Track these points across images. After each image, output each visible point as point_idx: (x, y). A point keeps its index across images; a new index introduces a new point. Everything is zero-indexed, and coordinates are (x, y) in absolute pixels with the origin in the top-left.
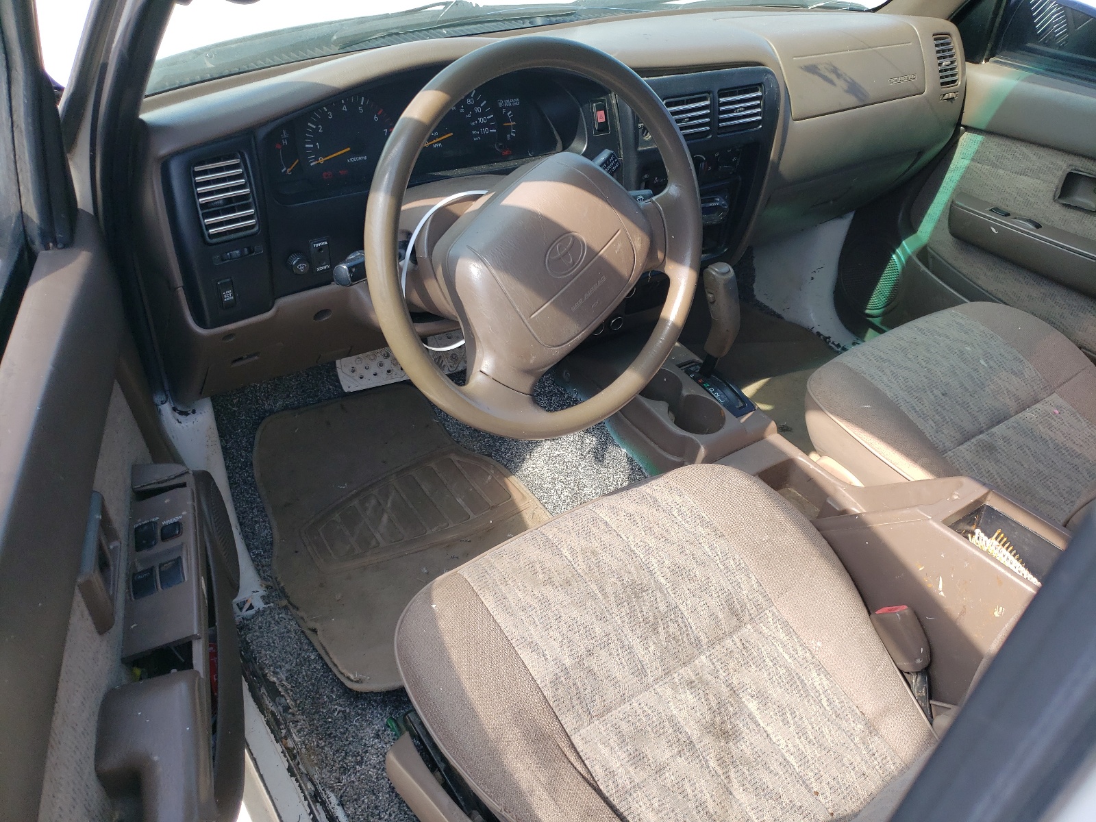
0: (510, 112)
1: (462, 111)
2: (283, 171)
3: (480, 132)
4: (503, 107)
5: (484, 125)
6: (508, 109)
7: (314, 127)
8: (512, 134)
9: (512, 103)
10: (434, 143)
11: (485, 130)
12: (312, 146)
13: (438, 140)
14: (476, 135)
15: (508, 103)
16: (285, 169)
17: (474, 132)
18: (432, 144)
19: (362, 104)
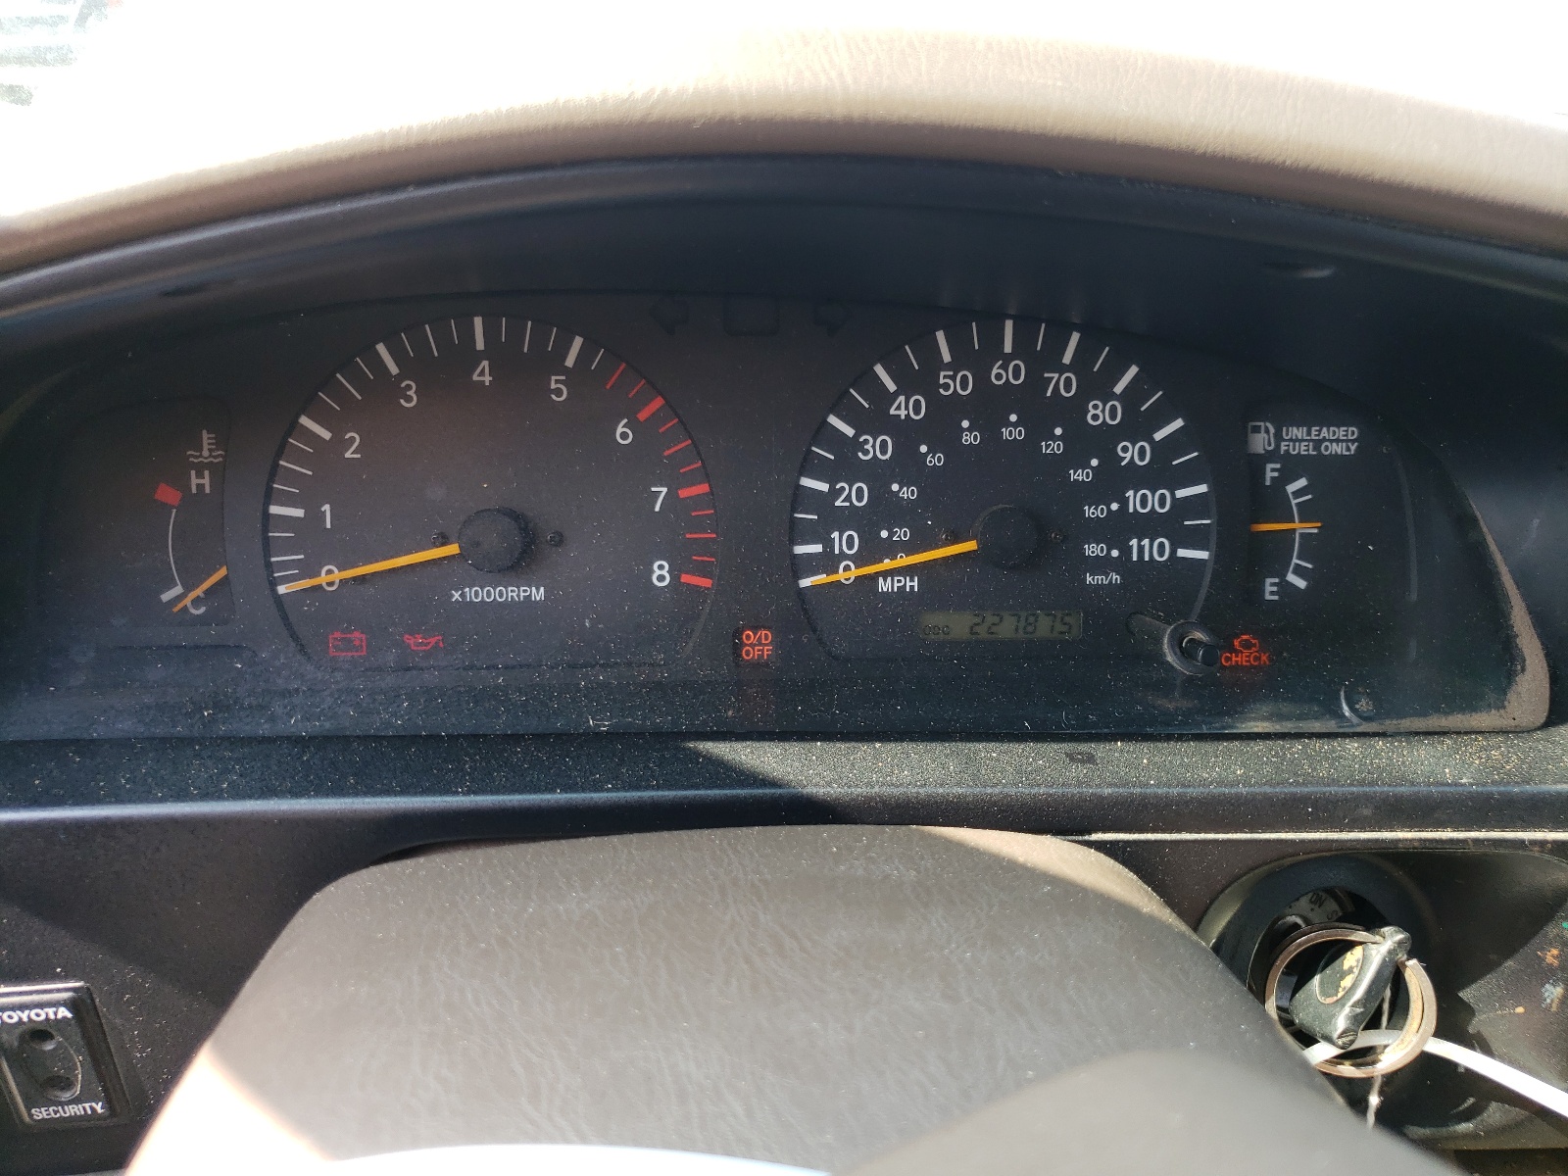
0: (1302, 482)
1: (1054, 448)
2: (166, 597)
3: (1126, 551)
4: (1272, 456)
5: (1149, 525)
6: (1292, 467)
7: (326, 435)
8: (1291, 578)
9: (1318, 444)
10: (885, 574)
11: (1151, 549)
12: (299, 513)
13: (903, 560)
14: (1101, 565)
15: (1299, 439)
16: (178, 590)
17: (1093, 550)
18: (874, 577)
19: (570, 362)
